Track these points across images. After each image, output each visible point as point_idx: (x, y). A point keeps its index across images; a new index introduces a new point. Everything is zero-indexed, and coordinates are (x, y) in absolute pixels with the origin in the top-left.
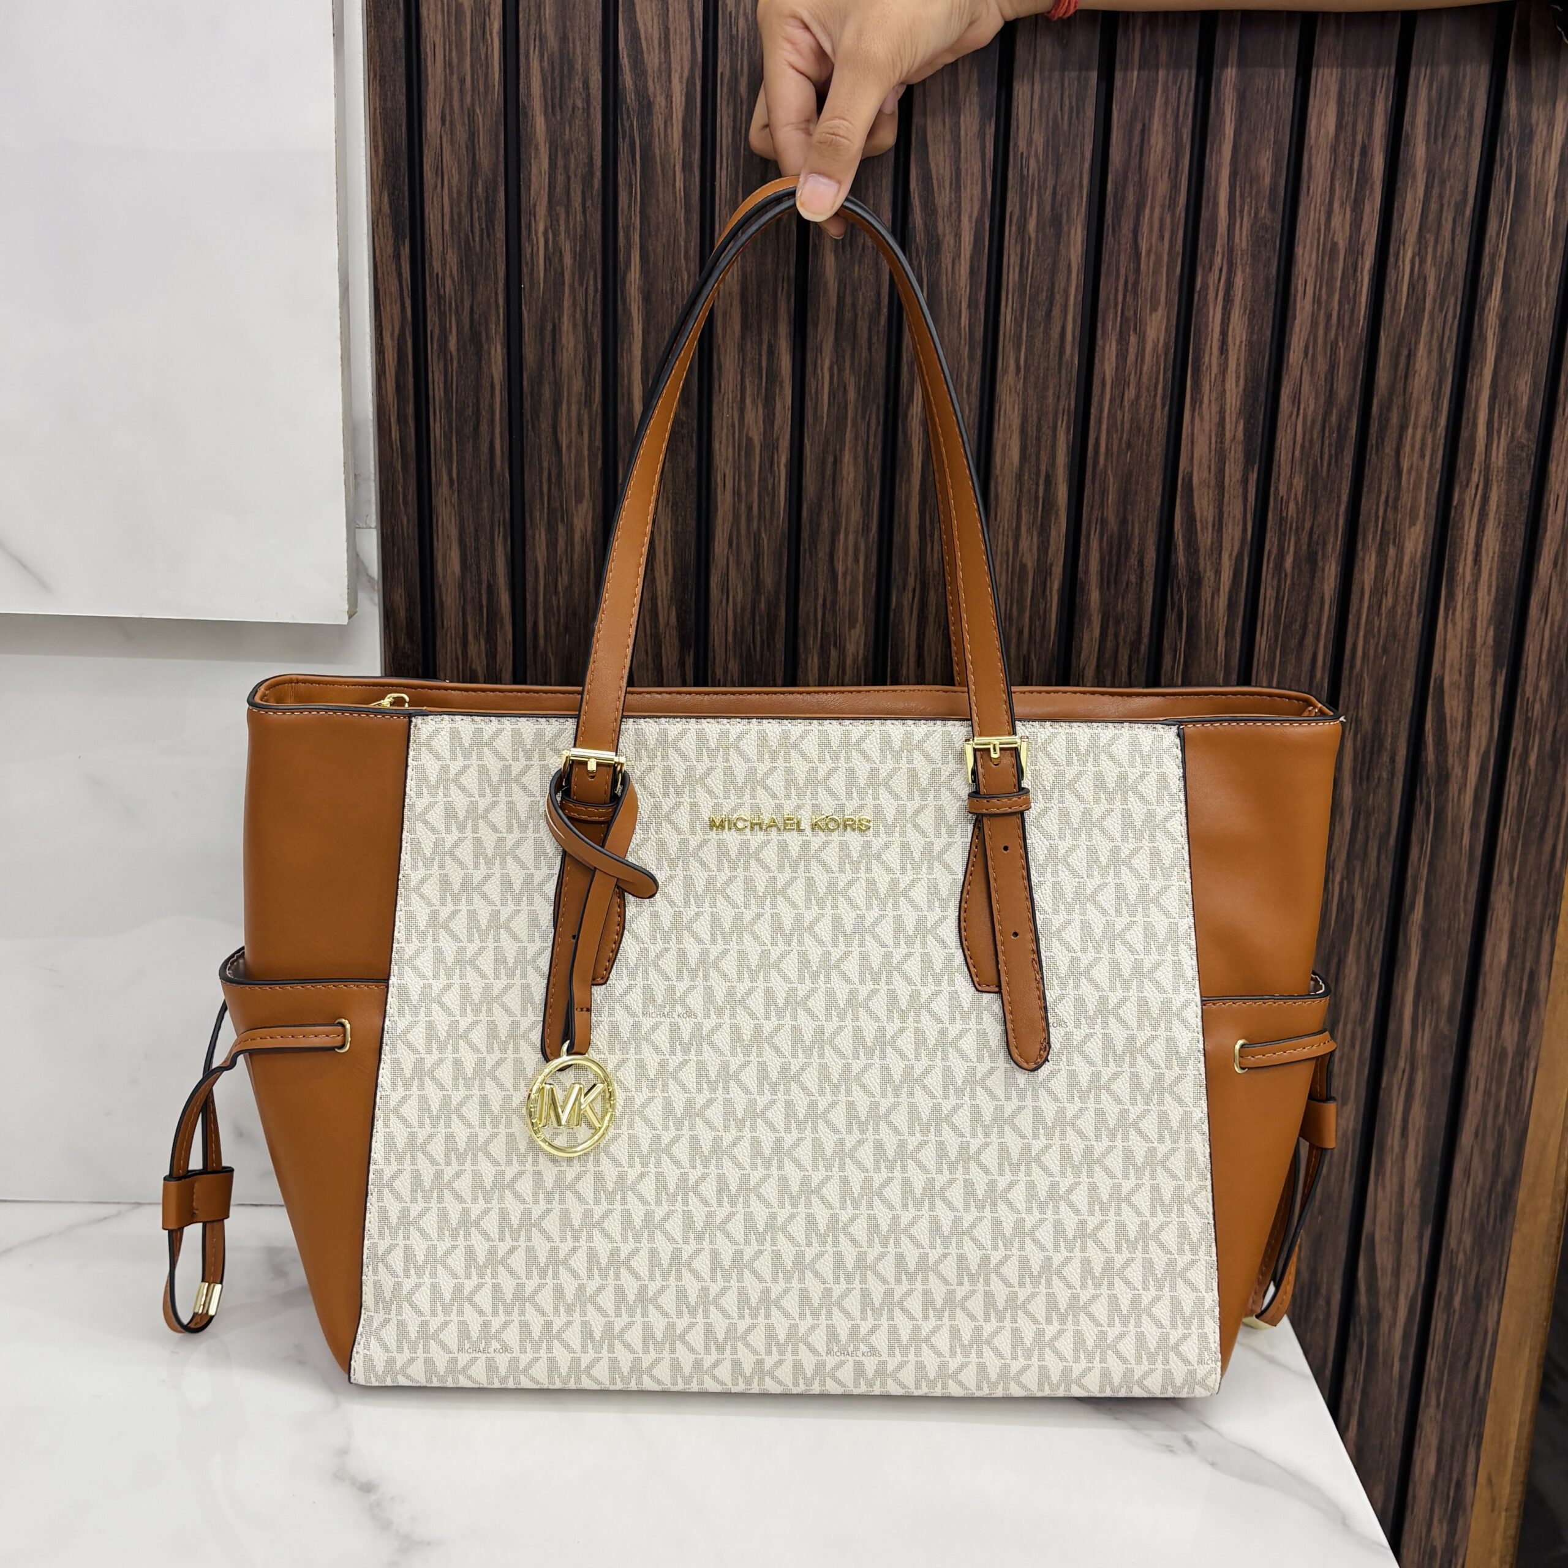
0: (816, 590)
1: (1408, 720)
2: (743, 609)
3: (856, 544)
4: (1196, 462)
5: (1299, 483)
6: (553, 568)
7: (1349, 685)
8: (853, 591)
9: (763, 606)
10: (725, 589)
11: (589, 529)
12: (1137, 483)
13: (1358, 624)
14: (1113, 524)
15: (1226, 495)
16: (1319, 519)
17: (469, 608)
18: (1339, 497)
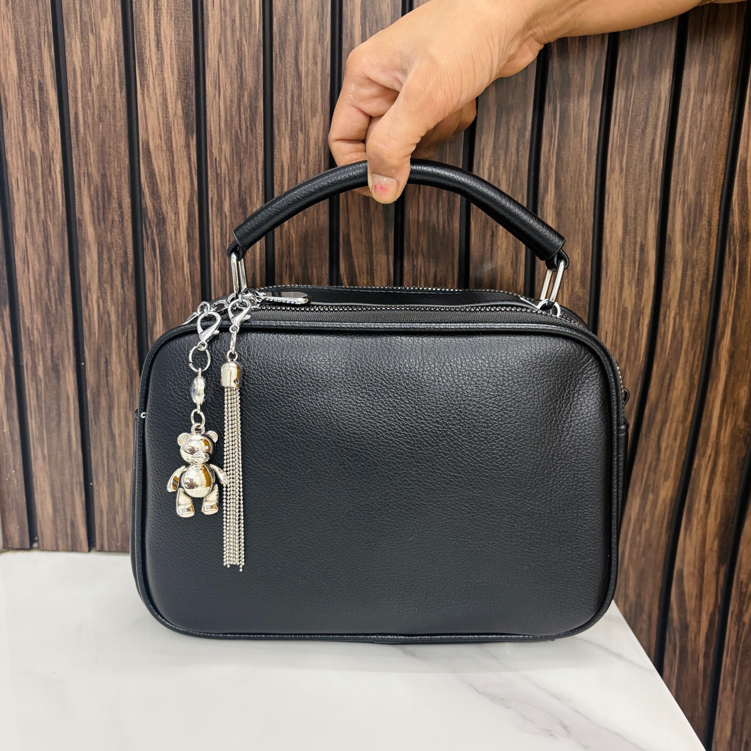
0: (286, 87)
1: (720, 193)
2: (231, 101)
3: (315, 49)
6: (88, 71)
7: (679, 165)
8: (313, 88)
9: (246, 99)
10: (217, 86)
11: (113, 38)
13: (685, 118)
17: (26, 102)
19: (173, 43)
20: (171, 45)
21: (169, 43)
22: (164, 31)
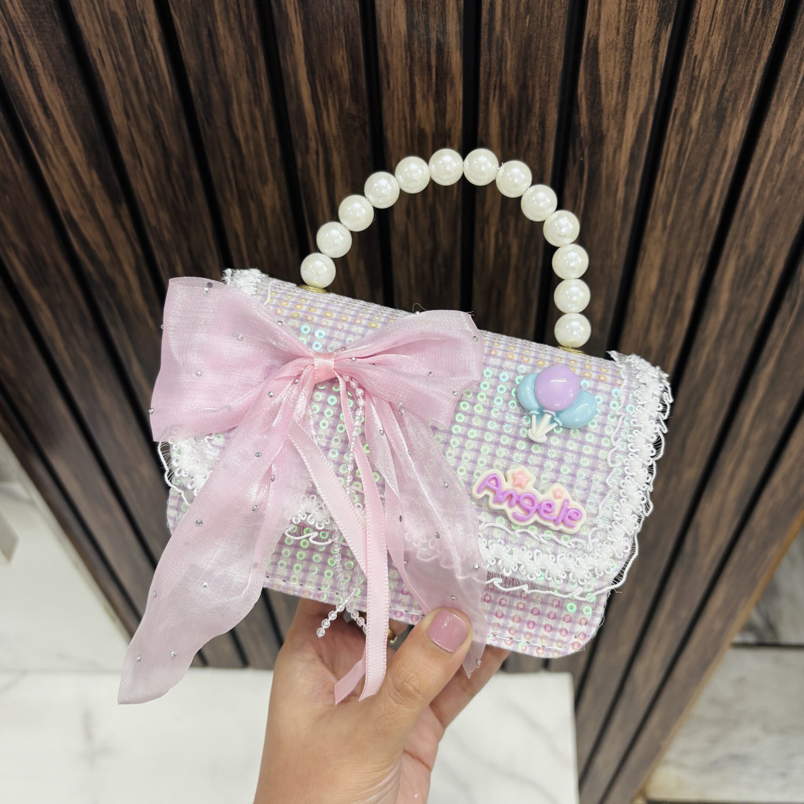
0: (222, 154)
2: (158, 171)
4: (603, 23)
5: (717, 41)
8: (258, 155)
12: (537, 49)
14: (513, 90)
15: (635, 57)
16: (734, 76)
18: (760, 53)
19: (65, 109)
20: (63, 111)
21: (59, 109)
22: (49, 95)
